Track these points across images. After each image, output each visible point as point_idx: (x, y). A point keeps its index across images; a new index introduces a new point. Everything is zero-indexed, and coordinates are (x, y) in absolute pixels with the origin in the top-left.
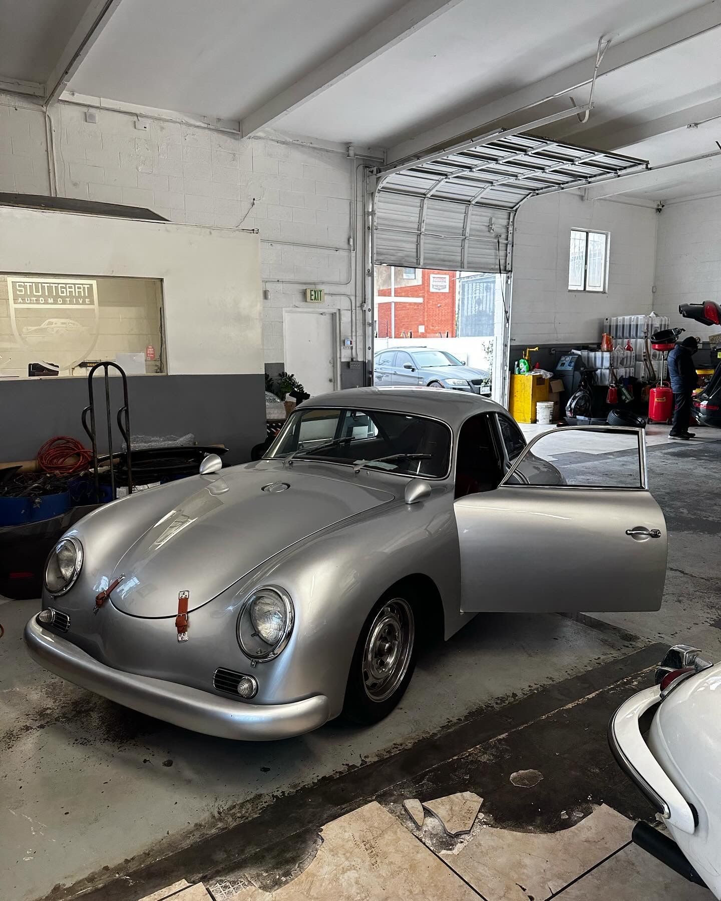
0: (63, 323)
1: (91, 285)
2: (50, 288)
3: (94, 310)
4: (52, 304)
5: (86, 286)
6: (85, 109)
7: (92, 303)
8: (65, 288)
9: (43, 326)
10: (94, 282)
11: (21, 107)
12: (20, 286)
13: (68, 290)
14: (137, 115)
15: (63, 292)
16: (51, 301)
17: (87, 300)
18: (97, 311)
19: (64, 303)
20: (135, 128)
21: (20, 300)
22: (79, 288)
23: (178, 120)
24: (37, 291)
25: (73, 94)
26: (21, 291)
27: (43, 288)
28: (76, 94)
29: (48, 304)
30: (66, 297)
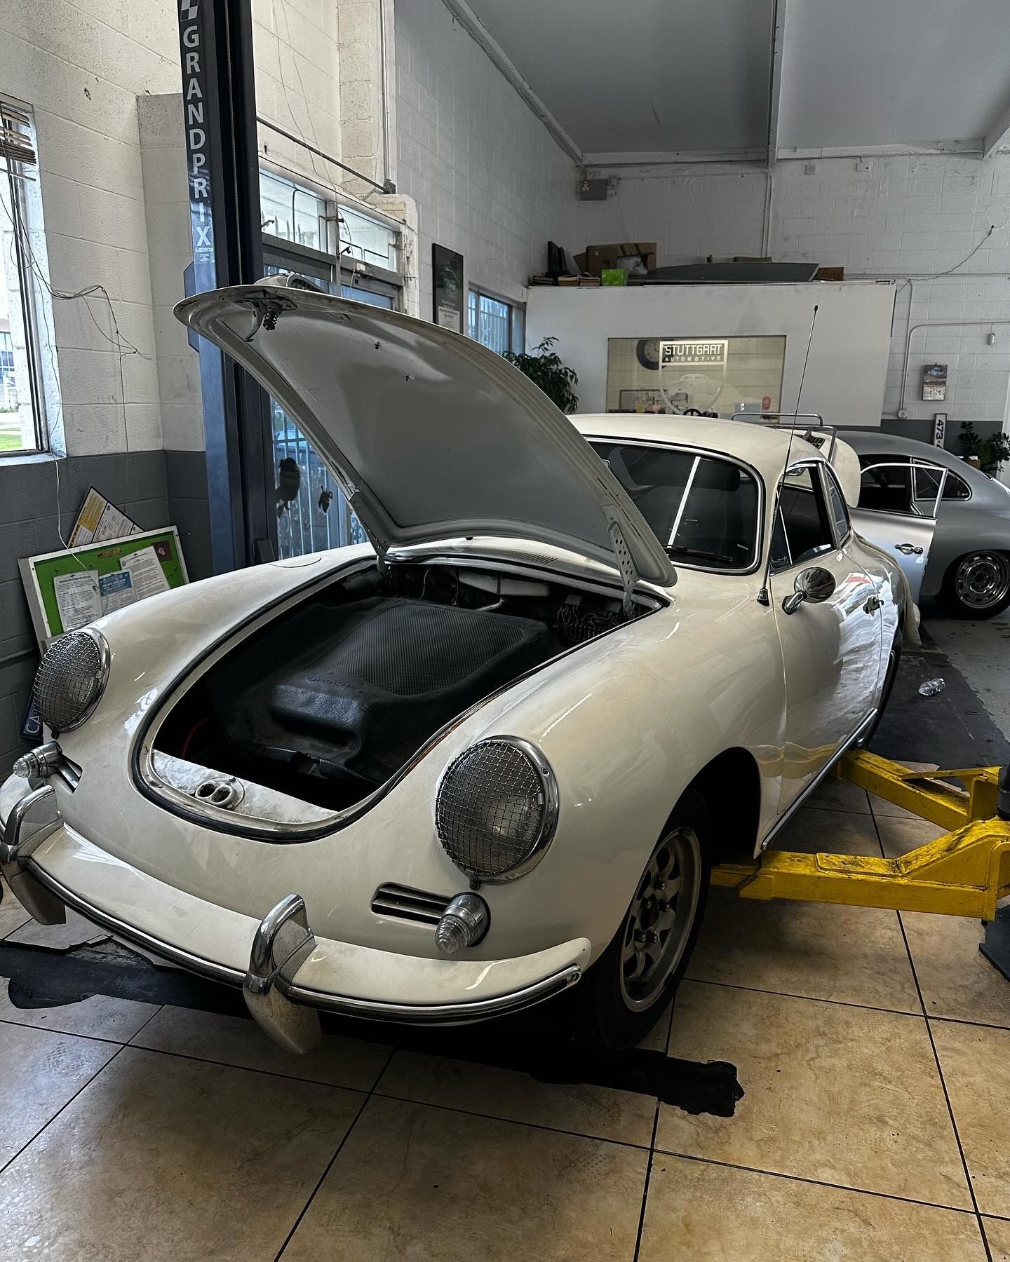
0: (696, 378)
1: (723, 345)
2: (691, 348)
3: (723, 365)
4: (690, 362)
5: (719, 346)
6: (806, 162)
7: (722, 360)
8: (702, 348)
9: (681, 380)
10: (726, 342)
11: (747, 173)
12: (668, 348)
13: (704, 349)
14: (860, 157)
15: (699, 352)
16: (689, 359)
17: (718, 357)
18: (725, 367)
19: (700, 360)
20: (856, 169)
21: (667, 359)
22: (713, 347)
23: (905, 153)
24: (680, 352)
25: (795, 151)
26: (668, 352)
27: (685, 348)
28: (798, 150)
29: (688, 361)
30: (702, 355)
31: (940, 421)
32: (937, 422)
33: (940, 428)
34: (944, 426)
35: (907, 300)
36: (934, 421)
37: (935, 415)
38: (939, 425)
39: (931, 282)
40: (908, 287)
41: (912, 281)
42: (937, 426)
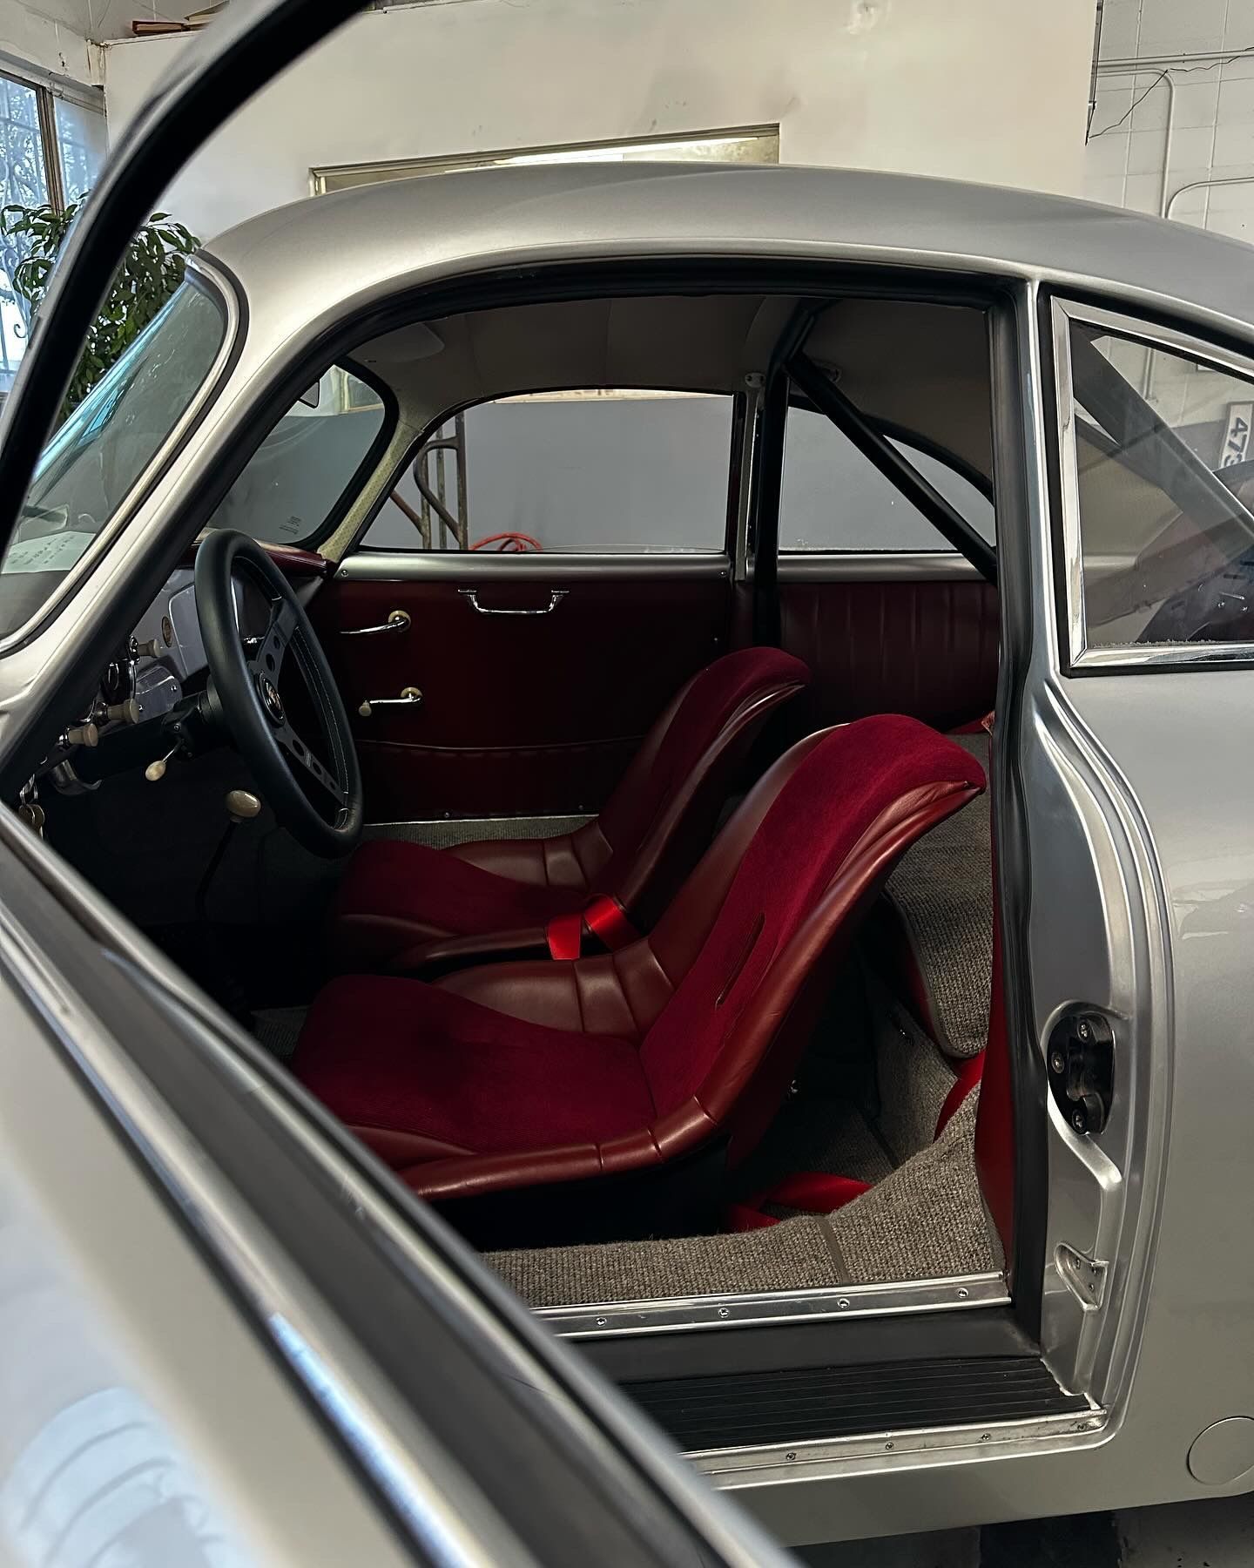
31: (1239, 421)
32: (1232, 426)
33: (1238, 441)
34: (1248, 433)
35: (1161, 124)
36: (1223, 424)
37: (1228, 407)
38: (1235, 432)
39: (1218, 72)
40: (1162, 89)
41: (1172, 76)
42: (1229, 437)
